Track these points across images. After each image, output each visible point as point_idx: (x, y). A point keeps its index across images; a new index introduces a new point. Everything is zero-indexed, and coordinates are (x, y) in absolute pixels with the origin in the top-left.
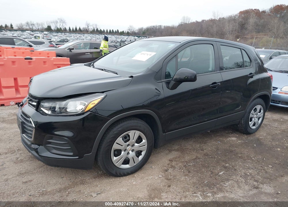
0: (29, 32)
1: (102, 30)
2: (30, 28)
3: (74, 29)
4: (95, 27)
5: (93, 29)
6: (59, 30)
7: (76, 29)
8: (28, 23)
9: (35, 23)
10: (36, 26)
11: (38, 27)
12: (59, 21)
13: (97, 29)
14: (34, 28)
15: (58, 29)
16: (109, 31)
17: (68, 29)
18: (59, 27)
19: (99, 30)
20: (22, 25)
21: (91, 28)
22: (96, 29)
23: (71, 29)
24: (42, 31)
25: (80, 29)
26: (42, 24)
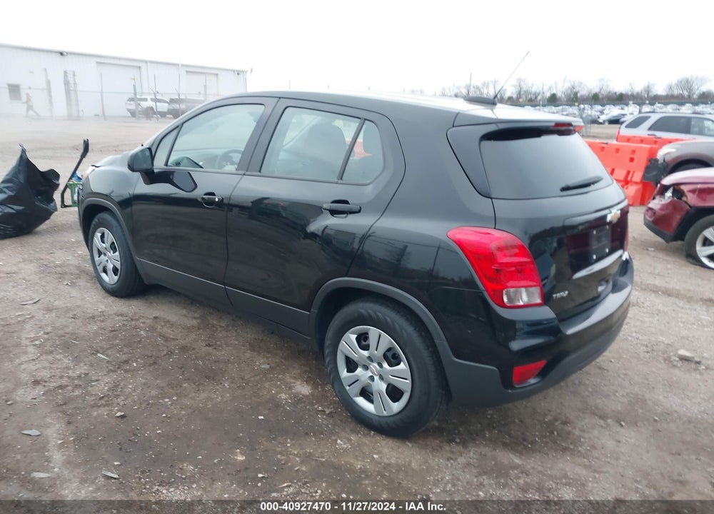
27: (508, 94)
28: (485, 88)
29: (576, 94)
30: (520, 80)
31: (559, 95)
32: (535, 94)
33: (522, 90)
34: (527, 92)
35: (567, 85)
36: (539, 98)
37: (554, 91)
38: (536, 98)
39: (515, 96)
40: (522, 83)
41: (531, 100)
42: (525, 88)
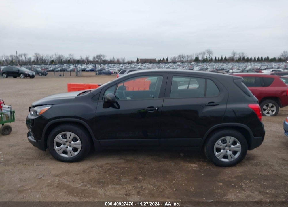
0: (179, 63)
1: (250, 58)
2: (181, 60)
3: (220, 58)
4: (241, 55)
5: (239, 57)
6: (205, 61)
7: (222, 58)
8: (180, 56)
9: (186, 55)
10: (186, 58)
11: (188, 58)
12: (206, 53)
13: (244, 58)
14: (184, 60)
15: (204, 59)
16: (257, 59)
17: (214, 58)
18: (205, 58)
19: (246, 58)
20: (175, 58)
21: (237, 57)
22: (242, 57)
23: (217, 59)
24: (190, 62)
25: (225, 58)
26: (191, 56)
27: (32, 60)
28: (20, 57)
29: (62, 60)
30: (36, 54)
31: (55, 60)
32: (44, 60)
33: (38, 58)
34: (41, 59)
35: (57, 56)
36: (46, 61)
37: (52, 59)
38: (45, 61)
39: (35, 61)
40: (38, 56)
41: (43, 62)
42: (39, 58)
